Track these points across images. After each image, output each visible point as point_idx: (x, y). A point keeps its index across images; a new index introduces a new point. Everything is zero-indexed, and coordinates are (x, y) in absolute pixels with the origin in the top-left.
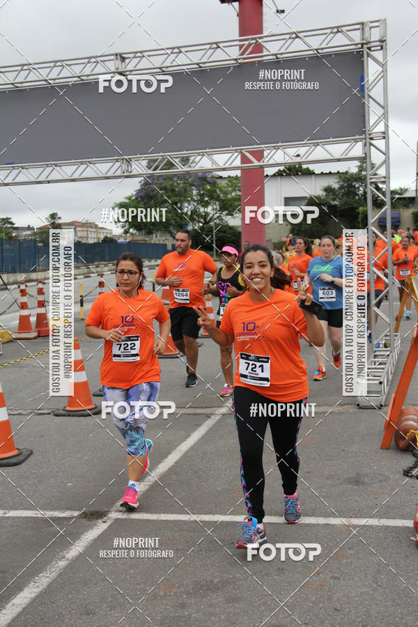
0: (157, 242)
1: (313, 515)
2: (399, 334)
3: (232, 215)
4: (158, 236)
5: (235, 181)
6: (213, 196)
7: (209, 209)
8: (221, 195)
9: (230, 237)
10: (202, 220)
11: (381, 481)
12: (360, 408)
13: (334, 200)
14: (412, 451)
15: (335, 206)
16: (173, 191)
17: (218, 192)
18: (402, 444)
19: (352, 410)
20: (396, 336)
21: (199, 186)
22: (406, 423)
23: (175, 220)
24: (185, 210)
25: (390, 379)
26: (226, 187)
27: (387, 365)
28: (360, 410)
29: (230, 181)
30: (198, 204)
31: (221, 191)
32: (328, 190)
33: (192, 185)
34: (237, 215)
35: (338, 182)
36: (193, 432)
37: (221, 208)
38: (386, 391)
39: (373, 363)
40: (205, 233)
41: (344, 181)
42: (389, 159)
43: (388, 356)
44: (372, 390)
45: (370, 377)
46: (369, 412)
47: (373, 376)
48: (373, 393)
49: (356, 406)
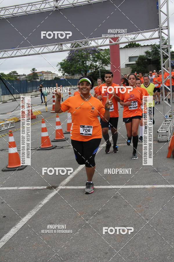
0: (77, 78)
1: (139, 184)
3: (107, 65)
4: (77, 76)
5: (108, 51)
6: (99, 58)
7: (97, 63)
8: (102, 57)
10: (95, 68)
11: (166, 170)
12: (159, 142)
13: (150, 57)
15: (150, 59)
16: (82, 56)
17: (101, 56)
19: (155, 143)
21: (93, 54)
23: (83, 68)
24: (87, 64)
25: (172, 130)
26: (104, 54)
27: (170, 124)
28: (159, 143)
29: (106, 51)
30: (93, 61)
32: (147, 53)
33: (90, 53)
34: (109, 65)
37: (102, 63)
38: (170, 135)
39: (165, 124)
40: (96, 73)
41: (154, 49)
42: (169, 37)
43: (171, 120)
44: (164, 134)
45: (163, 130)
46: (163, 143)
47: (165, 129)
48: (164, 136)
49: (157, 141)
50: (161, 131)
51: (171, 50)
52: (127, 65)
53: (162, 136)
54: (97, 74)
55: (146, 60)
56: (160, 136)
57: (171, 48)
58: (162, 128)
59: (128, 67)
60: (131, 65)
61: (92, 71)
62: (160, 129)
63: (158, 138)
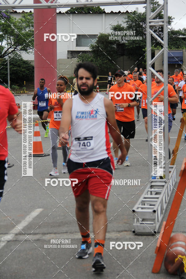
2: (175, 166)
3: (26, 50)
5: (29, 17)
6: (7, 30)
8: (16, 30)
9: (24, 72)
12: (136, 235)
14: (180, 276)
15: (124, 44)
18: (172, 268)
19: (128, 237)
20: (172, 168)
22: (175, 249)
25: (165, 207)
26: (20, 23)
27: (162, 195)
28: (136, 237)
29: (24, 17)
31: (14, 26)
32: (117, 28)
34: (31, 50)
35: (127, 22)
37: (15, 43)
38: (160, 219)
39: (149, 193)
41: (132, 21)
42: (167, 3)
43: (163, 186)
44: (147, 217)
45: (146, 206)
46: (144, 238)
47: (149, 205)
48: (147, 221)
49: (132, 232)
50: (142, 208)
51: (169, 27)
52: (72, 54)
53: (142, 221)
55: (115, 46)
56: (138, 220)
57: (169, 23)
58: (143, 203)
59: (72, 57)
60: (81, 54)
62: (139, 204)
63: (134, 224)
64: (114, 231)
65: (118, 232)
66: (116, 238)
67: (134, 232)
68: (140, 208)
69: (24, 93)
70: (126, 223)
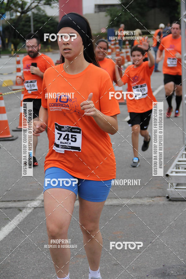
3: (50, 4)
10: (19, 9)
12: (170, 200)
19: (161, 203)
28: (170, 202)
36: (4, 226)
39: (184, 156)
40: (23, 23)
44: (182, 182)
45: (180, 170)
46: (179, 204)
47: (184, 168)
48: (182, 186)
49: (166, 198)
50: (177, 172)
52: (100, 7)
53: (177, 186)
54: (24, 25)
56: (172, 185)
58: (177, 167)
59: (100, 11)
60: (108, 8)
61: (12, 15)
62: (173, 168)
63: (168, 190)
64: (147, 197)
65: (150, 198)
66: (148, 204)
67: (168, 197)
68: (175, 173)
69: (49, 51)
70: (159, 188)
